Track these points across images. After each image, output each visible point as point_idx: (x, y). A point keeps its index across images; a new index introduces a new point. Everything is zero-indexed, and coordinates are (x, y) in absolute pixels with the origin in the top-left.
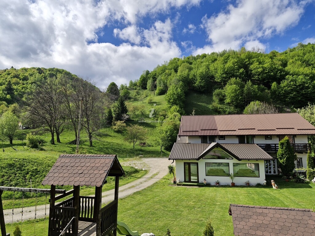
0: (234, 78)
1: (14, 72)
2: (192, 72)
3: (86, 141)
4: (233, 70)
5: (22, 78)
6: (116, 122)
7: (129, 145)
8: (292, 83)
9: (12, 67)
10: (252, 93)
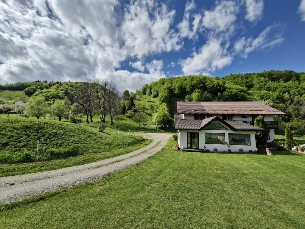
0: (197, 89)
1: (71, 84)
2: (173, 86)
3: (109, 121)
4: (197, 85)
5: (74, 87)
6: (128, 111)
7: (136, 125)
8: (229, 93)
9: (69, 81)
10: (208, 98)
